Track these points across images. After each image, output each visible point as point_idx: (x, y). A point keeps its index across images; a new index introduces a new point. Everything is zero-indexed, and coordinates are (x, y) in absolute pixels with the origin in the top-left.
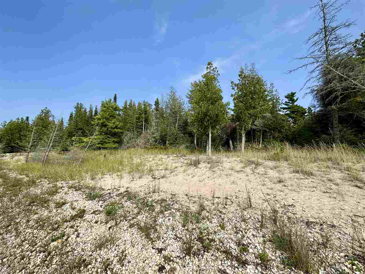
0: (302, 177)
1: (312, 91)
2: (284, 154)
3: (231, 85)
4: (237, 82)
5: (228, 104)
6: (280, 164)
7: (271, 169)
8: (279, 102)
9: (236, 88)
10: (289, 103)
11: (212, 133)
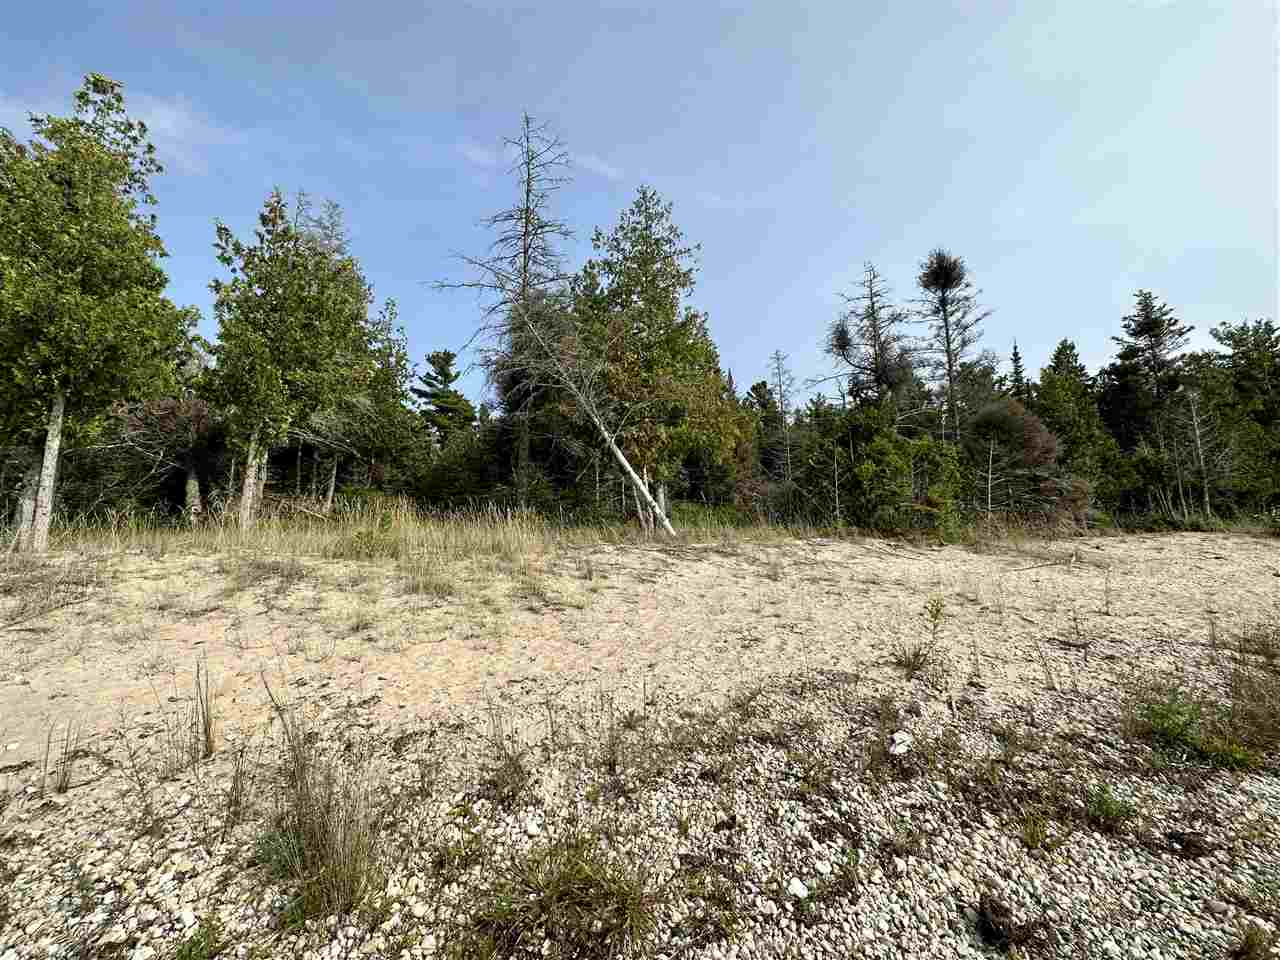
0: (426, 603)
1: (487, 363)
2: (391, 537)
3: (218, 241)
4: (249, 241)
5: (191, 316)
6: (375, 569)
7: (340, 588)
8: (403, 367)
9: (239, 263)
10: (435, 379)
11: (67, 434)
